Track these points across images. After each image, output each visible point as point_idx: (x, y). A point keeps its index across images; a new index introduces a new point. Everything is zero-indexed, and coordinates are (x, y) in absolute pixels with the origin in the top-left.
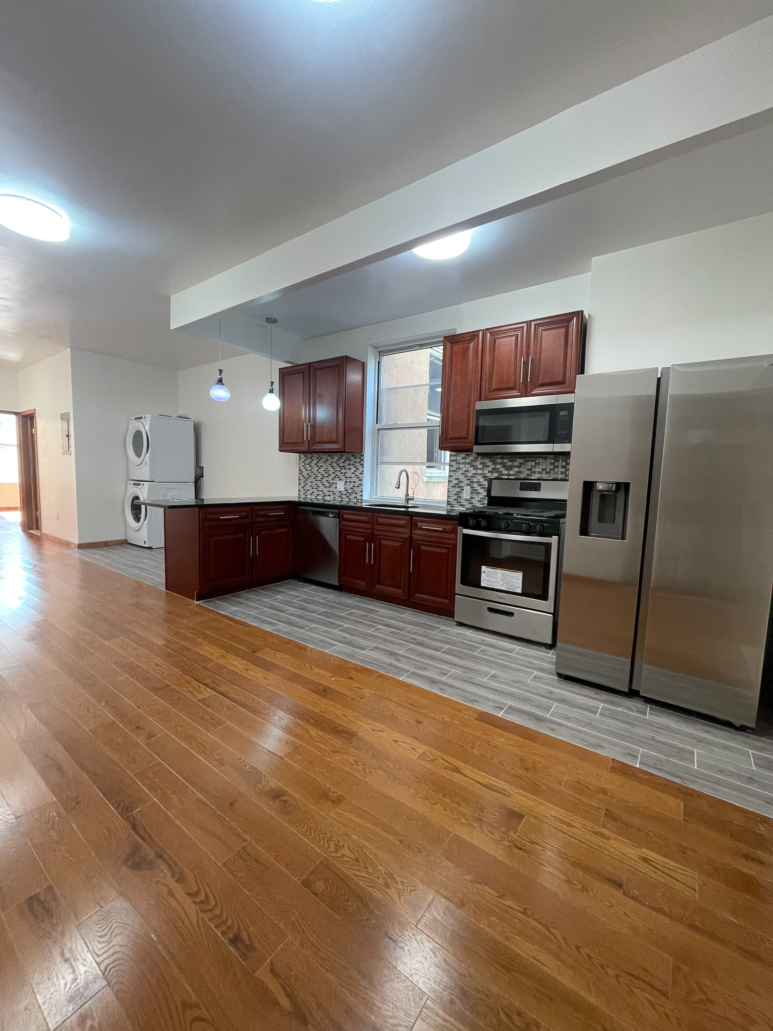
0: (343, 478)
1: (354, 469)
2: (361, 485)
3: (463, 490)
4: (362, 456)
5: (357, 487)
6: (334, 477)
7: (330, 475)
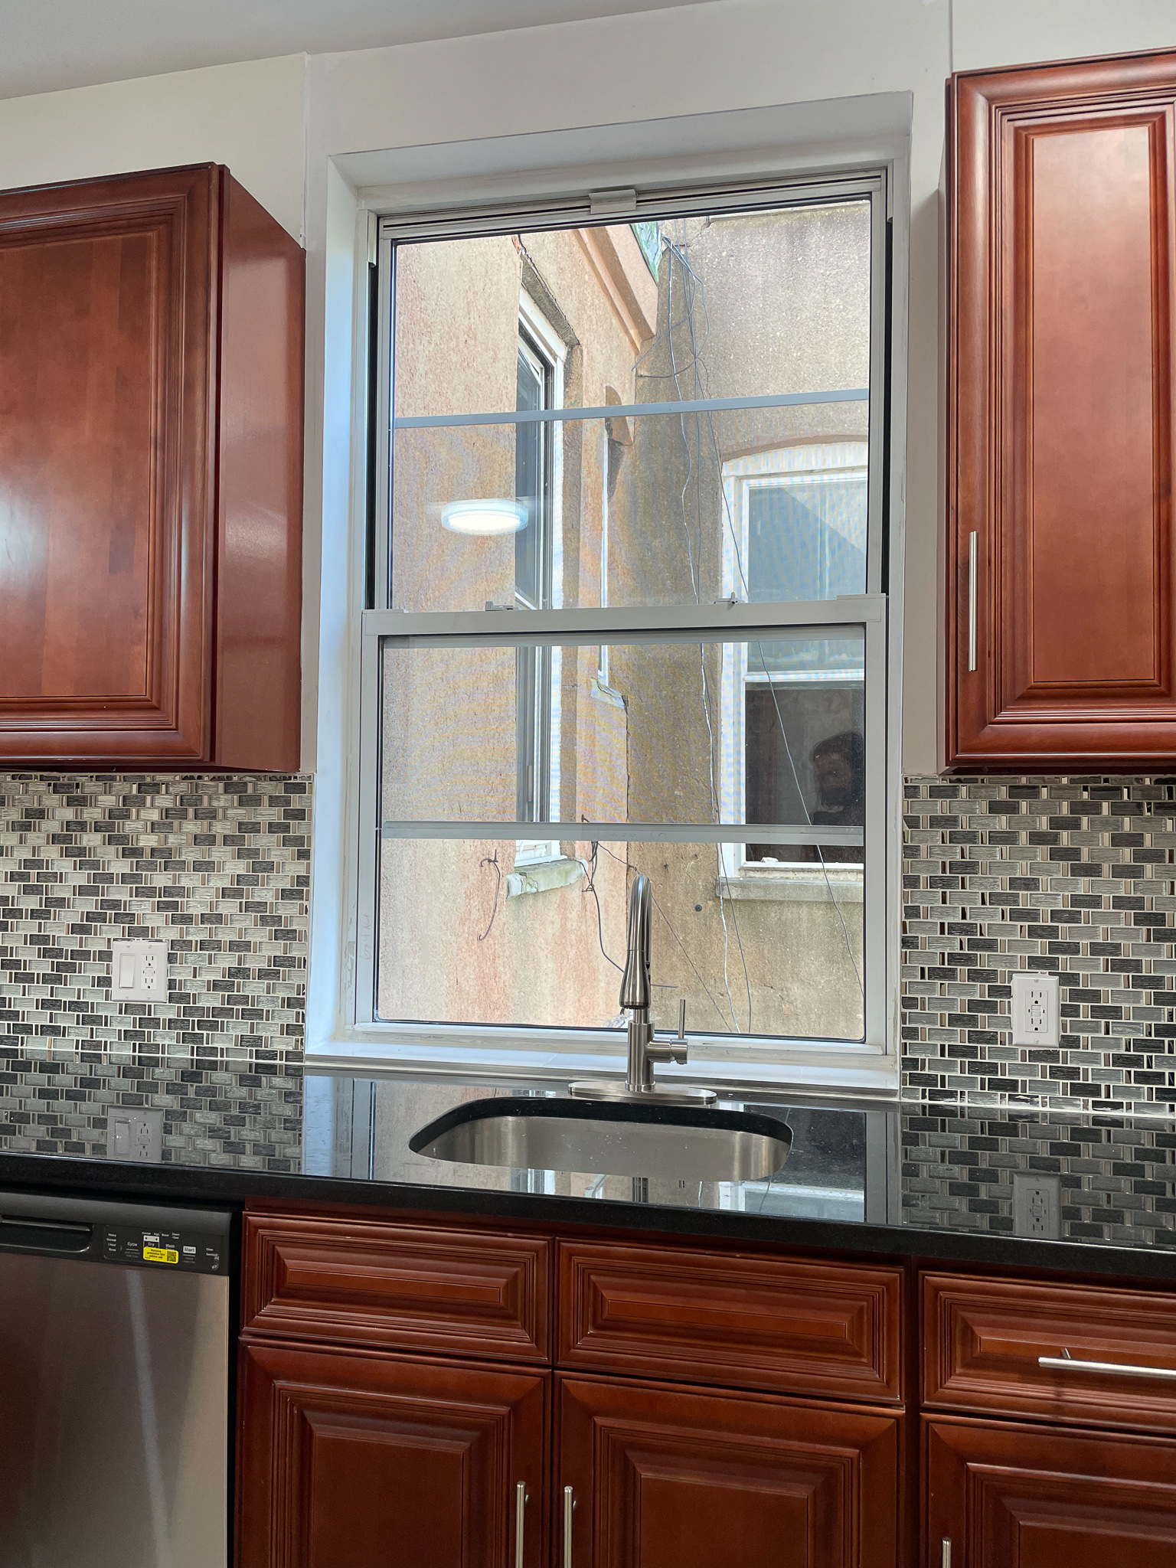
0: (155, 920)
1: (241, 867)
2: (290, 962)
3: (1007, 992)
4: (300, 788)
5: (262, 974)
6: (90, 917)
7: (61, 902)
